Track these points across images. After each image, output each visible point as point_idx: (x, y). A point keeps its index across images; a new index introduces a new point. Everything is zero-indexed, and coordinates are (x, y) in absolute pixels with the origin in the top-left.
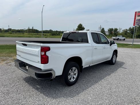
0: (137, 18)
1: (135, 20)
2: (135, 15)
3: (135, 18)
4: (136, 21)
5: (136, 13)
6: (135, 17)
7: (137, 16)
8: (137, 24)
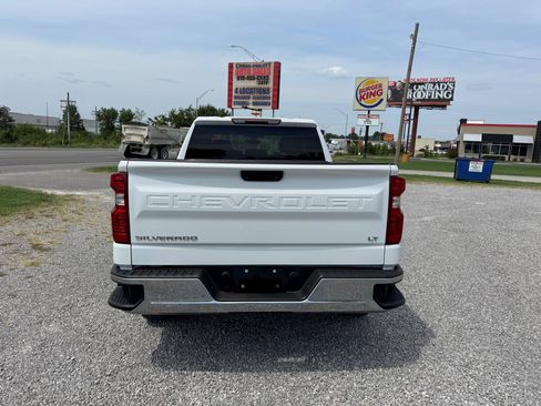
0: (237, 84)
1: (230, 90)
2: (230, 73)
3: (230, 84)
4: (234, 94)
5: (231, 66)
6: (230, 78)
7: (234, 77)
8: (239, 103)
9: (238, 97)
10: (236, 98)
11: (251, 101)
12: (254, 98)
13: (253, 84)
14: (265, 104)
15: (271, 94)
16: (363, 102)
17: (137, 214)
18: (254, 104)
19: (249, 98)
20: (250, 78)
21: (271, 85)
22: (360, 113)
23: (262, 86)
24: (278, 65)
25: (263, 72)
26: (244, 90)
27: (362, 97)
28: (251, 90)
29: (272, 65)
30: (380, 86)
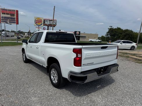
0: (2, 15)
7: (1, 13)
8: (4, 22)
9: (3, 20)
10: (2, 19)
11: (8, 21)
12: (9, 20)
13: (9, 16)
14: (14, 23)
15: (16, 20)
16: (37, 24)
17: (84, 59)
18: (9, 22)
19: (7, 20)
20: (7, 14)
21: (15, 17)
22: (36, 27)
23: (12, 17)
24: (17, 11)
25: (12, 13)
26: (5, 18)
27: (37, 22)
28: (8, 18)
29: (16, 11)
30: (41, 20)
